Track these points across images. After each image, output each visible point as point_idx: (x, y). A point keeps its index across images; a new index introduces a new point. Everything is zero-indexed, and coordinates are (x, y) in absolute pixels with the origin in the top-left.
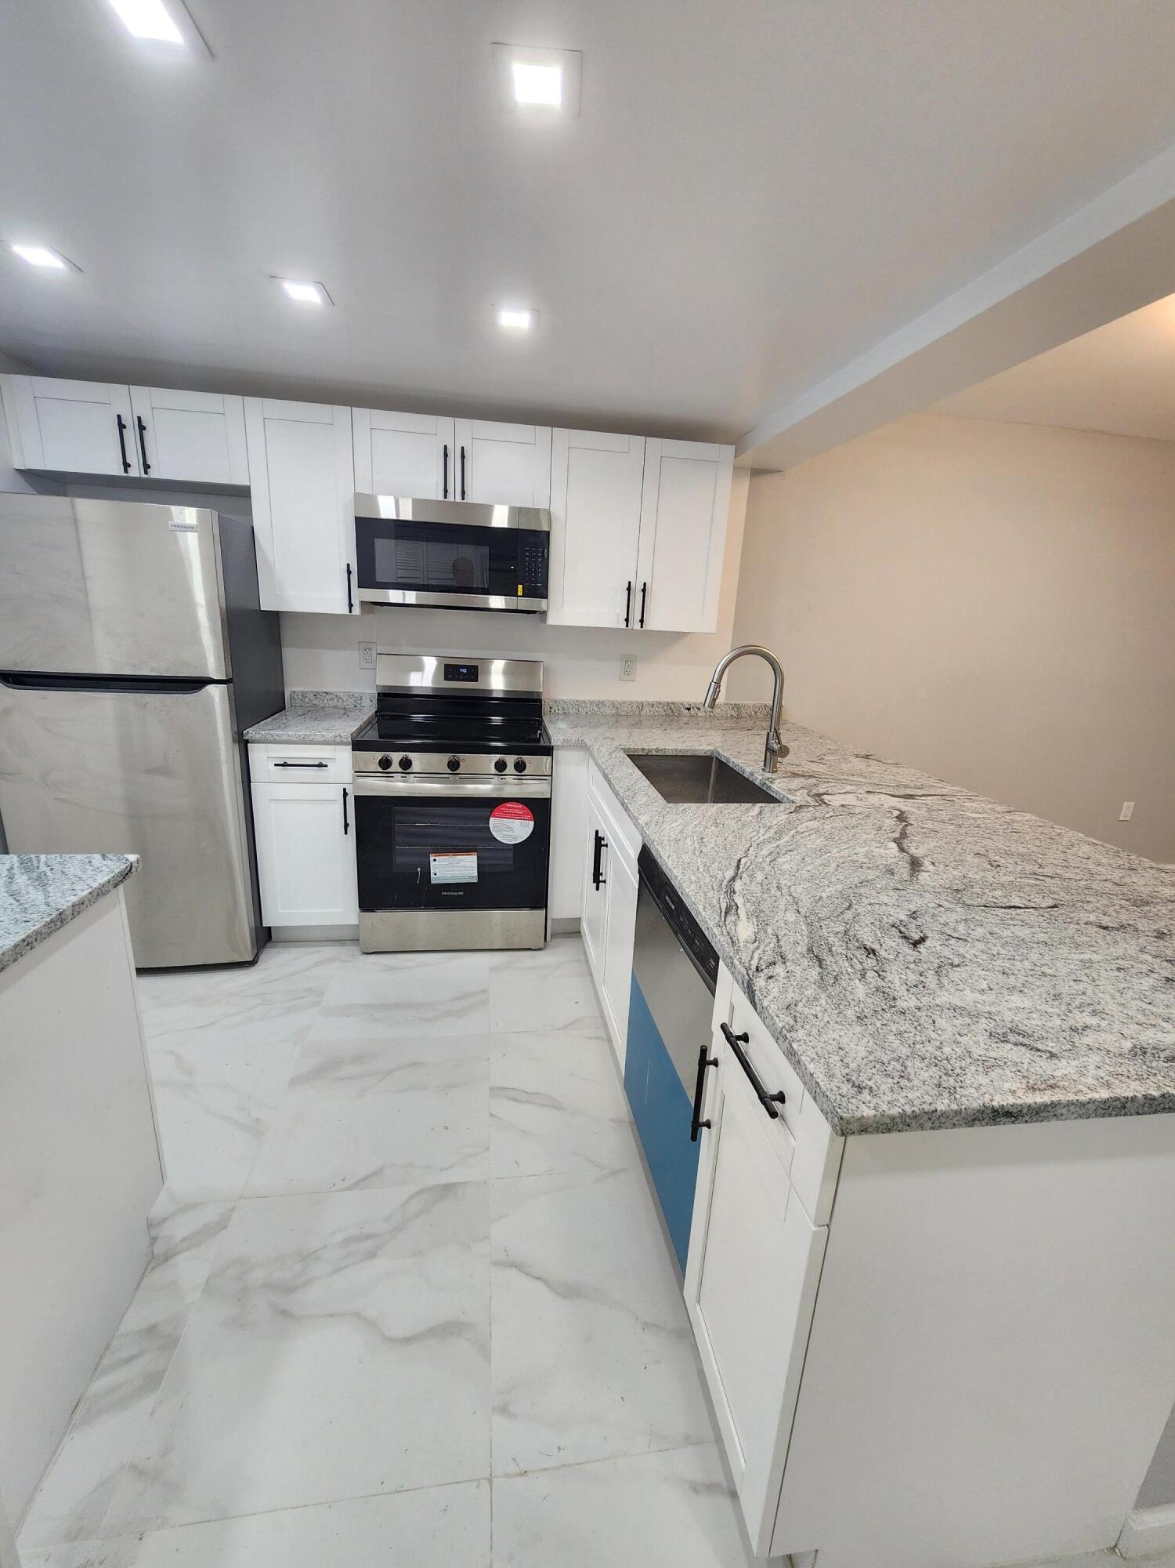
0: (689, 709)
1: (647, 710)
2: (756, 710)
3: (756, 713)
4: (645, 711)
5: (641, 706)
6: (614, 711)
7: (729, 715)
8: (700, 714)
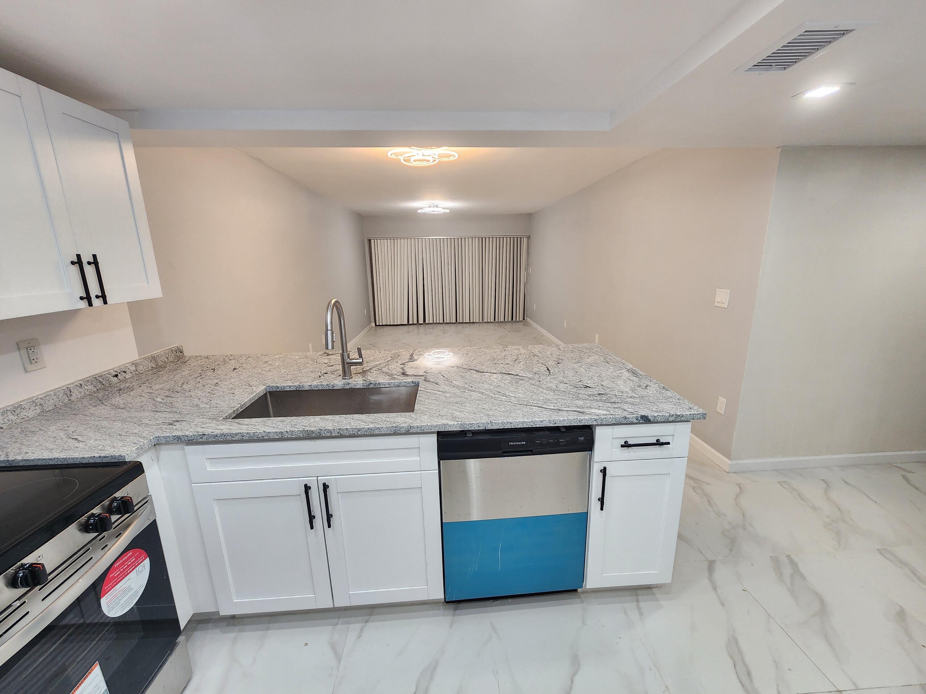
0: (116, 376)
1: (76, 394)
2: (167, 356)
3: (167, 358)
4: (74, 395)
5: (68, 392)
6: (38, 411)
7: (150, 368)
8: (127, 377)
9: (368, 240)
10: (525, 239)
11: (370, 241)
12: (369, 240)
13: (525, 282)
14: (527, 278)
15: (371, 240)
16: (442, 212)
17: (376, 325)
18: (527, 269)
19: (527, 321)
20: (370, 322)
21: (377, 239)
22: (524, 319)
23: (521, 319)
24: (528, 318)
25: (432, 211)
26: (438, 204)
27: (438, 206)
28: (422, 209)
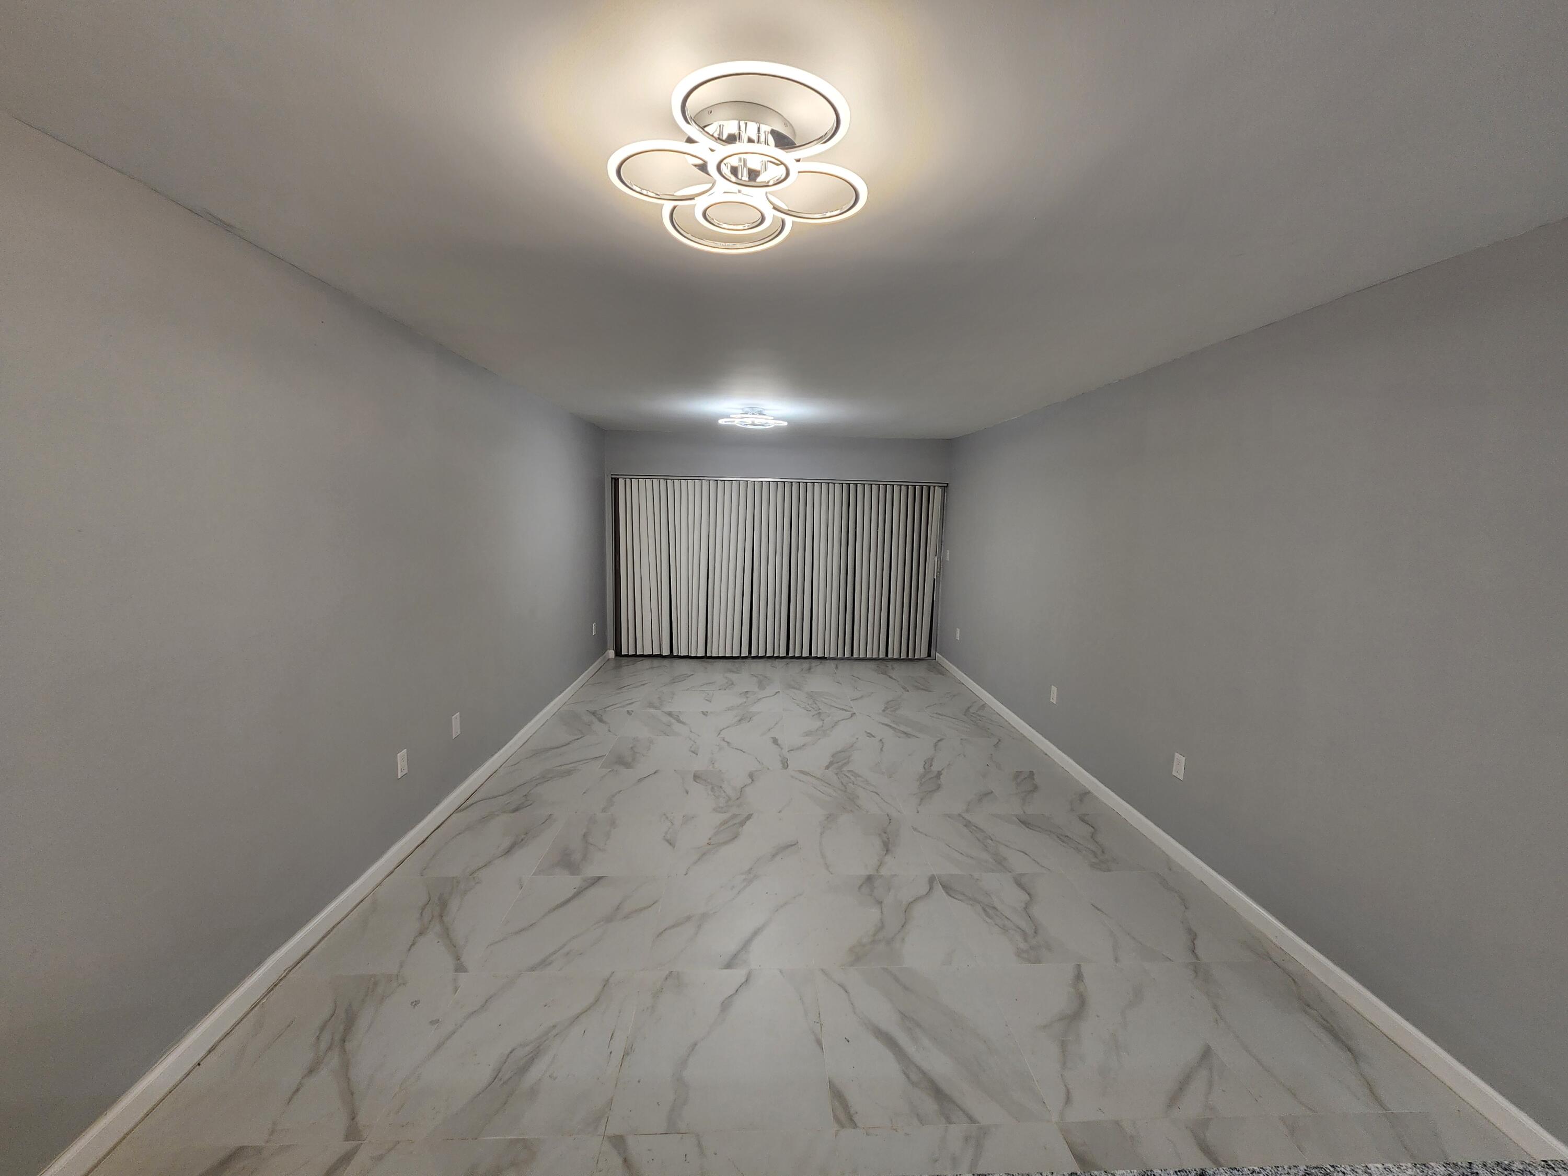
9: (612, 478)
10: (938, 491)
11: (615, 481)
12: (615, 478)
13: (935, 578)
14: (938, 570)
15: (618, 479)
16: (773, 426)
17: (618, 653)
18: (939, 552)
19: (935, 660)
20: (604, 649)
21: (631, 479)
22: (929, 655)
23: (924, 654)
24: (937, 654)
25: (750, 423)
26: (764, 410)
27: (765, 412)
28: (728, 417)
